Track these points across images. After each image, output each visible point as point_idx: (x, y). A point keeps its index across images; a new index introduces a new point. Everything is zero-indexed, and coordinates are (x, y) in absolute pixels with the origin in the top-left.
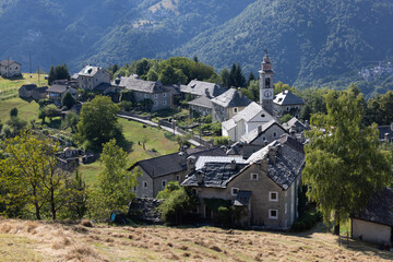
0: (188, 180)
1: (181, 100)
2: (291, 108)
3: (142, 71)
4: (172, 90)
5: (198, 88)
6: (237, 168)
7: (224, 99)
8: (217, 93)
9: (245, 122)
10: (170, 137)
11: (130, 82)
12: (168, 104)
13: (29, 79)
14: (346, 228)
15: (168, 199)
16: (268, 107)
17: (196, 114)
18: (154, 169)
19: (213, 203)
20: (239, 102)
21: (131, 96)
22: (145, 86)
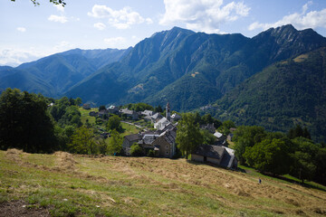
0: (140, 142)
1: (141, 116)
2: (176, 120)
3: (129, 107)
4: (139, 113)
5: (147, 113)
6: (155, 138)
7: (155, 116)
8: (153, 114)
9: (161, 124)
10: (137, 128)
11: (125, 111)
12: (138, 117)
13: (93, 110)
14: (190, 157)
15: (133, 148)
16: (169, 119)
17: (146, 120)
18: (130, 141)
19: (148, 149)
20: (160, 117)
21: (126, 115)
22: (130, 112)
